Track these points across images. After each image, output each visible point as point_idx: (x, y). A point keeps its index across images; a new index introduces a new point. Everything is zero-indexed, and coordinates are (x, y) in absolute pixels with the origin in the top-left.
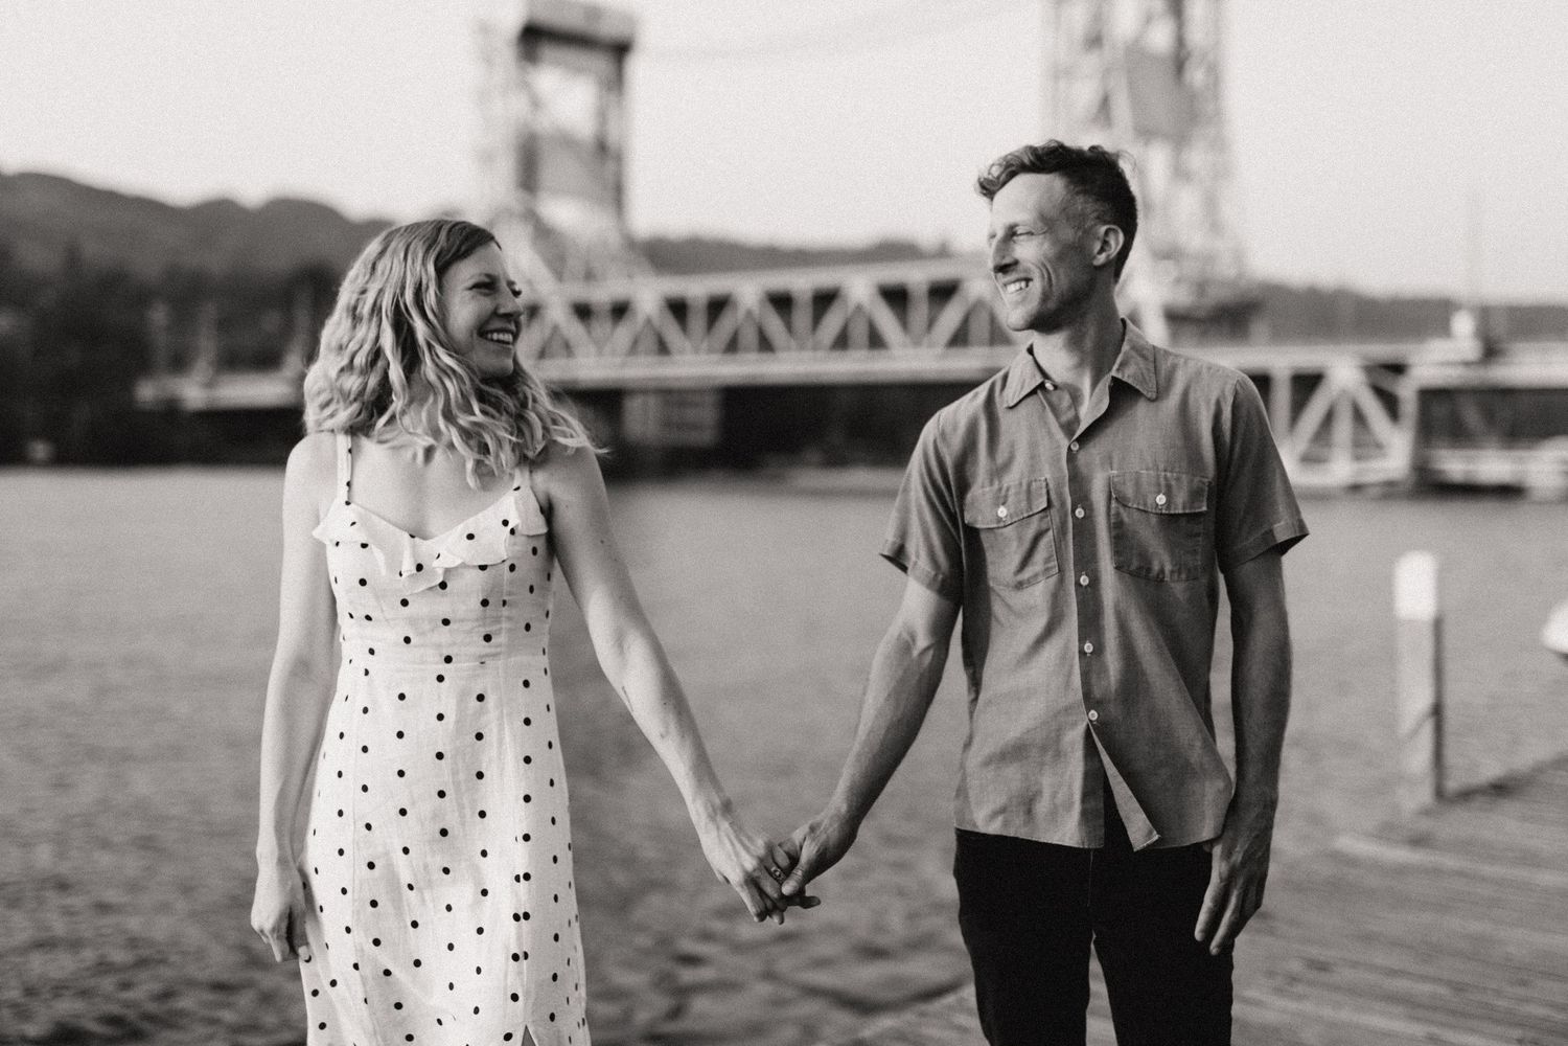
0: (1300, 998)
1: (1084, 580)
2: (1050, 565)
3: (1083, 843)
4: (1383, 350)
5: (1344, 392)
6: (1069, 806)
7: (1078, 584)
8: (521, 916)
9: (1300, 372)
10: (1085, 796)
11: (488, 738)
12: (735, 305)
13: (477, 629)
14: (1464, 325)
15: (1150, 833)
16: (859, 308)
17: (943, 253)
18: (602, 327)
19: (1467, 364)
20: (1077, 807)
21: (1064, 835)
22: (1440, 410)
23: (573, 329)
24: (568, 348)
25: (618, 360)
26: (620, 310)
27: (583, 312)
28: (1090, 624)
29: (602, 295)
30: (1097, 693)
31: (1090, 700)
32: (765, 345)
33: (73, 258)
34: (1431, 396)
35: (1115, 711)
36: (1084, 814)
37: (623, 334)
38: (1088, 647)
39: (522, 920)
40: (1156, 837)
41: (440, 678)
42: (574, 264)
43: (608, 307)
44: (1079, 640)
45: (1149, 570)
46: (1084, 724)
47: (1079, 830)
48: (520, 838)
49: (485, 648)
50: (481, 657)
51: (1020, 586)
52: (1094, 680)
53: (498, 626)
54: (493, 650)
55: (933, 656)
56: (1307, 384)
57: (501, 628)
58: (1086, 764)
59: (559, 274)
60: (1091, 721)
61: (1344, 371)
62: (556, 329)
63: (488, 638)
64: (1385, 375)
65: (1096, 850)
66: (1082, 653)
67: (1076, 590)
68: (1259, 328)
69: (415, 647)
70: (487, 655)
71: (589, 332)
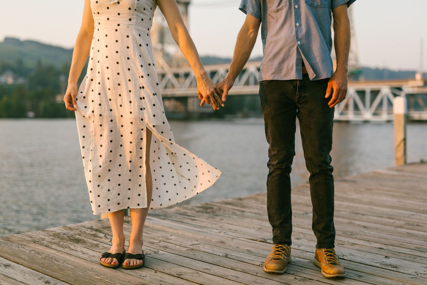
1: (296, 7)
2: (286, 3)
3: (297, 78)
4: (396, 84)
5: (385, 95)
6: (292, 68)
7: (295, 7)
8: (142, 98)
9: (373, 90)
10: (297, 65)
11: (130, 48)
12: (218, 73)
13: (127, 17)
14: (418, 77)
15: (314, 74)
16: (252, 73)
18: (182, 80)
19: (419, 87)
20: (294, 68)
21: (291, 77)
22: (412, 100)
23: (174, 80)
24: (173, 86)
25: (186, 89)
26: (187, 75)
27: (177, 76)
28: (298, 18)
29: (182, 71)
30: (300, 37)
31: (298, 39)
33: (39, 63)
34: (409, 96)
35: (304, 41)
36: (297, 70)
37: (188, 81)
38: (298, 24)
39: (142, 99)
40: (315, 75)
41: (116, 30)
42: (174, 63)
43: (183, 74)
44: (295, 23)
45: (314, 4)
46: (297, 45)
47: (296, 74)
48: (140, 77)
49: (130, 23)
50: (128, 25)
51: (278, 11)
52: (299, 33)
53: (133, 17)
54: (131, 23)
55: (254, 34)
56: (375, 93)
57: (134, 18)
58: (297, 56)
59: (170, 66)
60: (298, 44)
61: (385, 90)
62: (169, 80)
63: (130, 20)
64: (397, 91)
65: (299, 80)
66: (296, 26)
67: (294, 9)
68: (362, 78)
69: (110, 21)
70: (129, 25)
71: (178, 81)
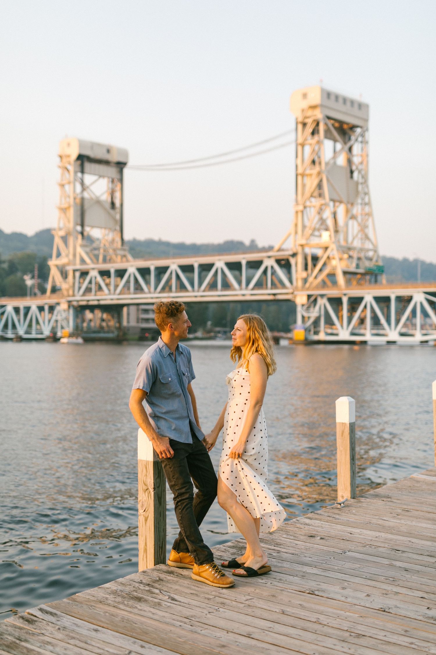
0: (400, 519)
9: (400, 296)
17: (253, 247)
26: (121, 273)
27: (105, 274)
29: (112, 267)
32: (182, 287)
43: (116, 271)
